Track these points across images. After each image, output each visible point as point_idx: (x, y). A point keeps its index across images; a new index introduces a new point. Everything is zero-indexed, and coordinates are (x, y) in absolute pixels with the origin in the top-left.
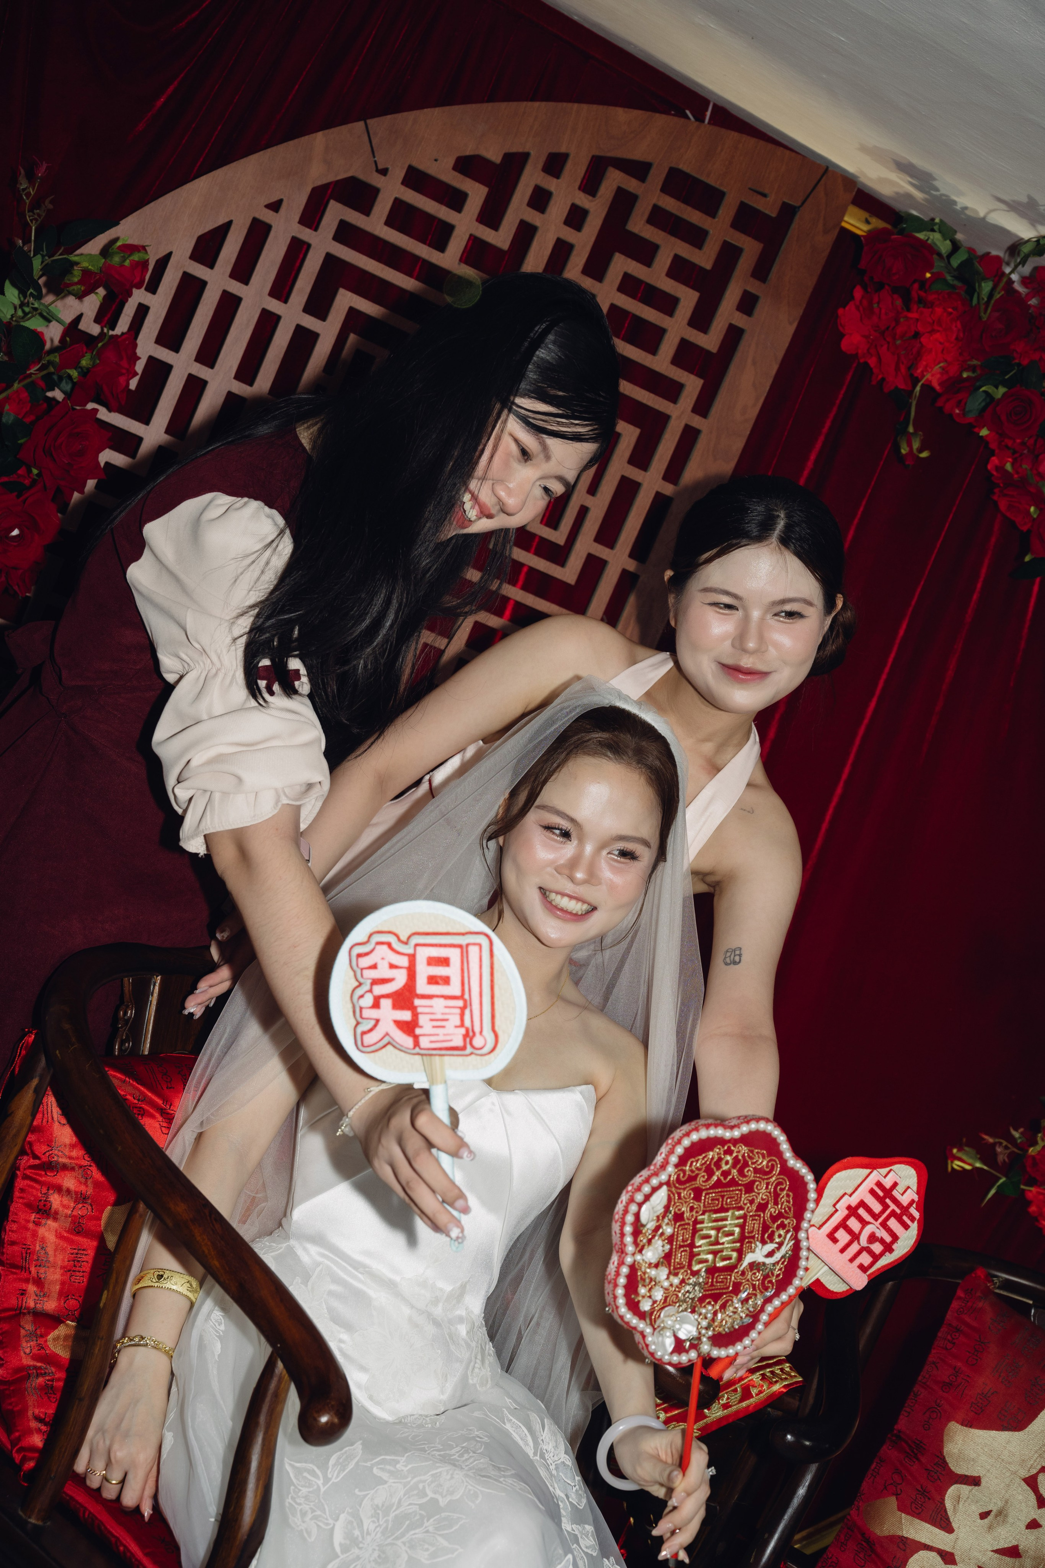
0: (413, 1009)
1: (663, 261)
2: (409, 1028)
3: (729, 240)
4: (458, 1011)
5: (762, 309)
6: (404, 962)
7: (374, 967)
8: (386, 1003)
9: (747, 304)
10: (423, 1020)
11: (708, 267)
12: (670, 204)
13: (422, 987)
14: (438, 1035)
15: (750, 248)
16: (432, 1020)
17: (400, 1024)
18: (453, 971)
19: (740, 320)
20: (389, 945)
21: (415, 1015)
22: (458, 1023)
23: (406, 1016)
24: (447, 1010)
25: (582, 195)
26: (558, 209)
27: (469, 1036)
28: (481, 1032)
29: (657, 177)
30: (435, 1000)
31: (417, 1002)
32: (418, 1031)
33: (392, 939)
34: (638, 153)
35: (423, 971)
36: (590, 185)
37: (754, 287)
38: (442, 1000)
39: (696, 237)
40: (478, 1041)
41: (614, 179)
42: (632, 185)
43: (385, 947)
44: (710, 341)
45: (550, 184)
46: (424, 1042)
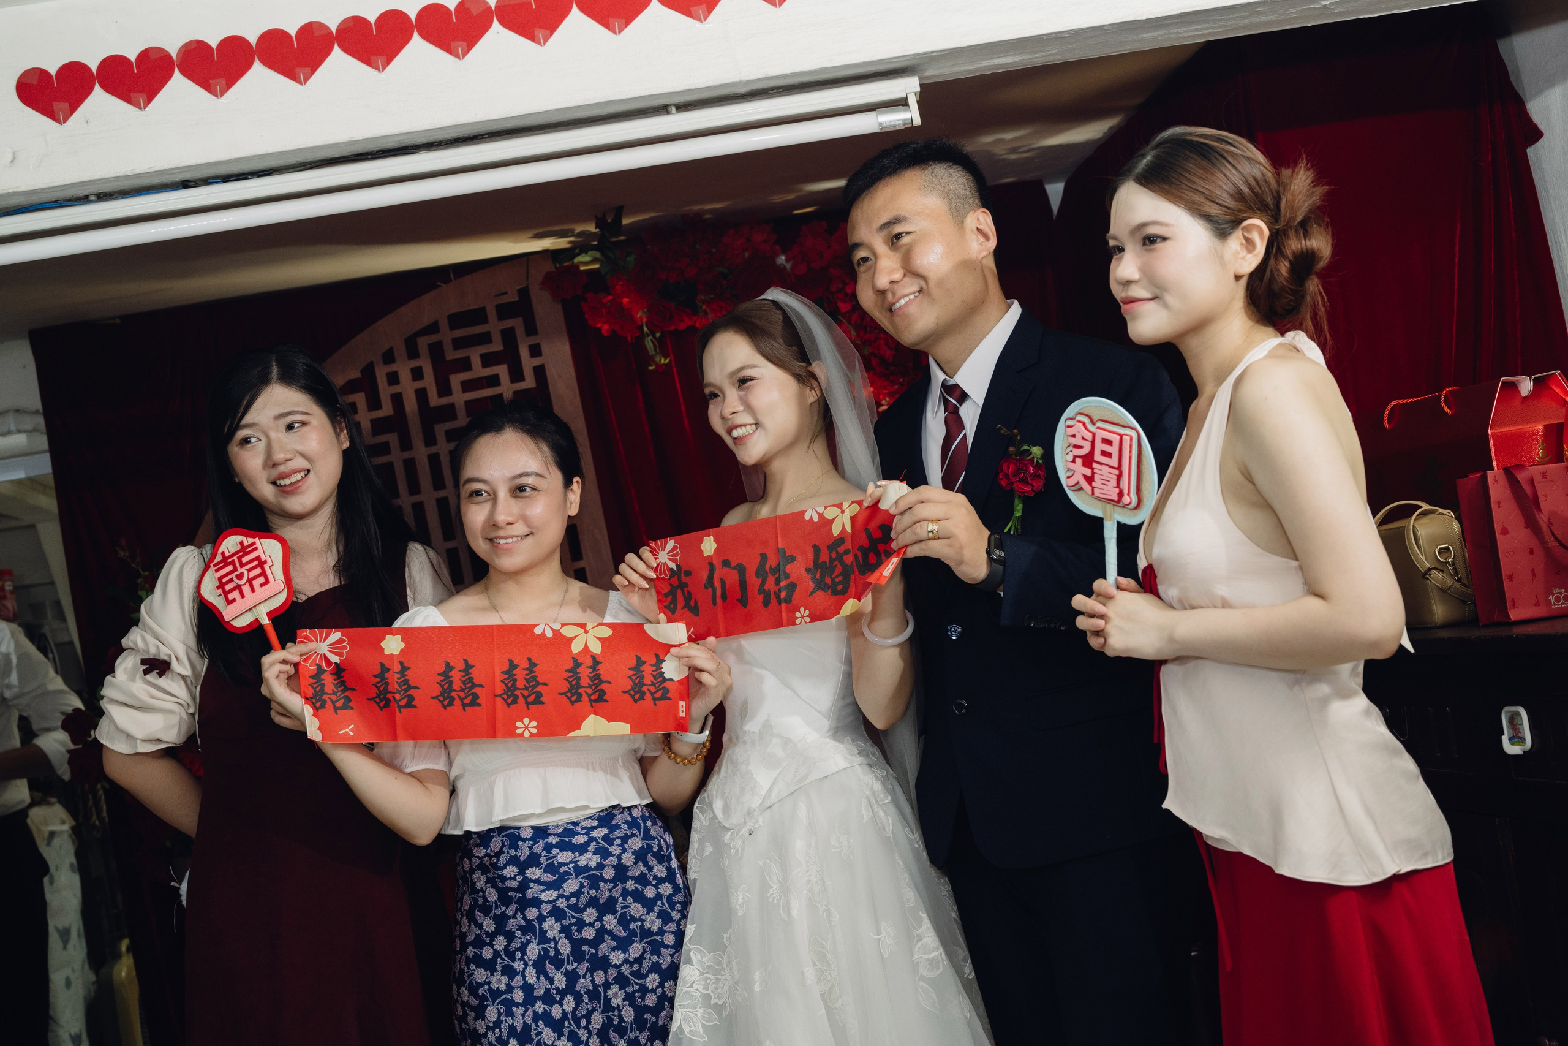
0: (1092, 469)
1: (476, 361)
2: (1090, 480)
3: (502, 328)
4: (1115, 477)
5: (545, 348)
6: (1089, 436)
7: (1074, 436)
8: (1079, 461)
9: (535, 351)
10: (1096, 477)
11: (501, 348)
12: (460, 333)
13: (1098, 457)
14: (1103, 489)
15: (517, 323)
16: (1102, 479)
17: (1085, 477)
18: (1114, 450)
19: (537, 361)
20: (1084, 424)
21: (1093, 473)
22: (1115, 485)
23: (1088, 472)
24: (1110, 475)
25: (412, 361)
26: (405, 376)
27: (1121, 494)
28: (1129, 494)
29: (444, 325)
30: (1104, 466)
31: (1095, 465)
32: (1094, 484)
33: (1086, 420)
34: (426, 321)
35: (1100, 446)
36: (413, 354)
37: (533, 340)
38: (1107, 467)
39: (486, 338)
40: (1126, 499)
41: (423, 342)
42: (433, 338)
43: (1081, 425)
44: (529, 382)
45: (393, 367)
46: (1097, 492)
